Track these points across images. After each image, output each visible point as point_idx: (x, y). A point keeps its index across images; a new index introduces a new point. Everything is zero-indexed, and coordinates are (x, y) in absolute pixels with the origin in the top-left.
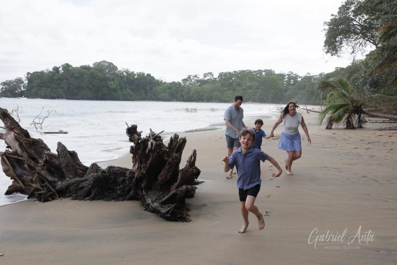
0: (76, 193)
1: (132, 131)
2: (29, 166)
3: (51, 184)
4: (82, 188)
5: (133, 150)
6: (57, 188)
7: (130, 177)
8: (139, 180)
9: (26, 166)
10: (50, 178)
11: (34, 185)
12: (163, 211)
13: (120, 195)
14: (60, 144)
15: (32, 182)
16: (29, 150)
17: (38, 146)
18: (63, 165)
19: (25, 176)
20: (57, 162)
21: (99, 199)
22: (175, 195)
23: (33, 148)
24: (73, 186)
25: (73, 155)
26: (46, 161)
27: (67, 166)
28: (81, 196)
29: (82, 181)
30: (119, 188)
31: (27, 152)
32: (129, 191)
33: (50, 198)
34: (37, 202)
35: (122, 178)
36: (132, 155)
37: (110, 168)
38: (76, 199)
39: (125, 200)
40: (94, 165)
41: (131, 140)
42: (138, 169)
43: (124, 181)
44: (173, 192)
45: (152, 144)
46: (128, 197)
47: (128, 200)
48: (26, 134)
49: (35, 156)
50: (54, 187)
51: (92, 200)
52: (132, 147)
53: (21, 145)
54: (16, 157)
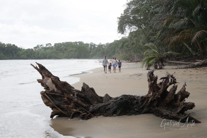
0: (106, 112)
3: (85, 108)
4: (109, 109)
6: (90, 110)
7: (142, 100)
10: (85, 105)
11: (74, 110)
13: (137, 111)
19: (62, 105)
20: (83, 95)
21: (123, 115)
23: (65, 87)
24: (102, 109)
25: (92, 90)
26: (77, 95)
27: (92, 97)
28: (111, 114)
29: (107, 105)
30: (135, 107)
31: (61, 90)
32: (143, 108)
33: (89, 117)
34: (81, 120)
38: (108, 116)
39: (141, 114)
40: (107, 95)
42: (152, 95)
45: (171, 79)
47: (143, 113)
48: (57, 79)
50: (88, 110)
51: (119, 116)
53: (57, 86)
54: (54, 94)
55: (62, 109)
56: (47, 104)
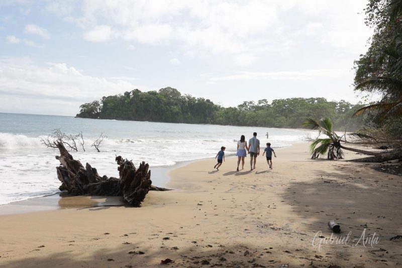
1: (119, 159)
2: (71, 175)
3: (80, 186)
4: (96, 189)
5: (119, 169)
8: (122, 185)
9: (69, 175)
10: (80, 183)
11: (72, 186)
12: (129, 201)
13: (113, 193)
14: (87, 164)
15: (72, 184)
16: (72, 167)
17: (77, 164)
18: (88, 176)
19: (68, 181)
20: (85, 174)
22: (136, 193)
24: (91, 188)
25: (94, 170)
26: (80, 173)
29: (96, 185)
30: (113, 189)
31: (70, 167)
32: (118, 190)
35: (115, 184)
36: (119, 172)
37: (111, 178)
39: (115, 196)
40: (105, 177)
41: (118, 164)
43: (116, 185)
44: (135, 191)
46: (117, 194)
47: (118, 195)
48: (71, 157)
49: (75, 170)
50: (82, 187)
52: (118, 167)
53: (67, 163)
54: (65, 170)
55: (67, 184)
56: (59, 178)
